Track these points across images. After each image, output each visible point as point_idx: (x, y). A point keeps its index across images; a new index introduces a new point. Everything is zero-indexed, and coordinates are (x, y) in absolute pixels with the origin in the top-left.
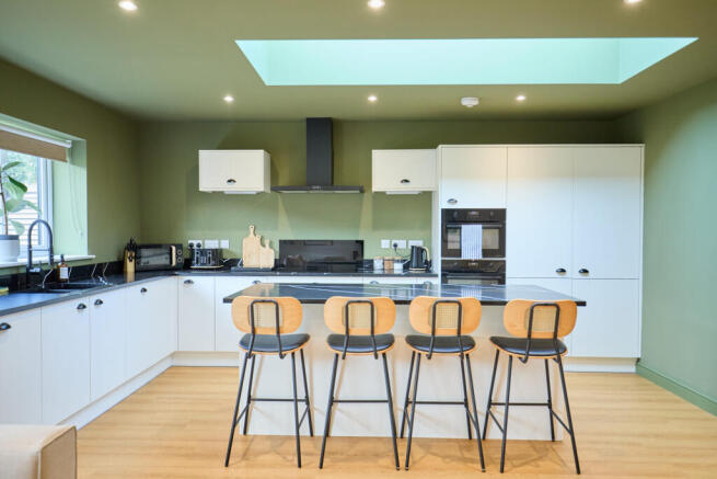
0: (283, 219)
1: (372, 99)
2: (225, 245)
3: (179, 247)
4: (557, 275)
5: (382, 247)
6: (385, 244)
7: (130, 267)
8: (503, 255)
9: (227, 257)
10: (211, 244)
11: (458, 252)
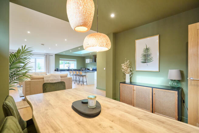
7: (81, 70)
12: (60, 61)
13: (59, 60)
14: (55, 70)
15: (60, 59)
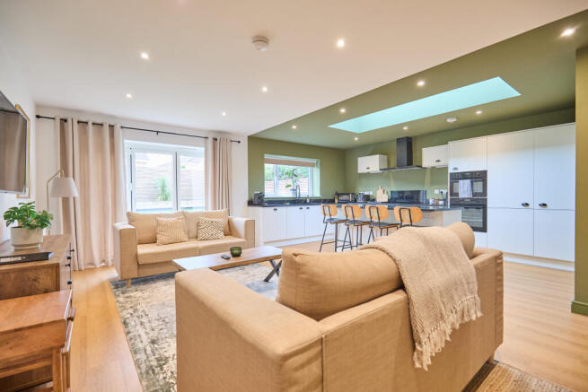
0: (392, 182)
1: (405, 128)
2: (371, 193)
3: (353, 194)
4: (522, 207)
5: (435, 194)
6: (437, 192)
7: (336, 201)
8: (486, 195)
9: (372, 198)
10: (366, 193)
11: (457, 194)
12: (266, 166)
13: (263, 161)
14: (250, 203)
15: (266, 156)
